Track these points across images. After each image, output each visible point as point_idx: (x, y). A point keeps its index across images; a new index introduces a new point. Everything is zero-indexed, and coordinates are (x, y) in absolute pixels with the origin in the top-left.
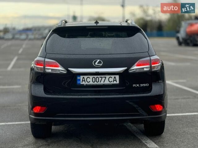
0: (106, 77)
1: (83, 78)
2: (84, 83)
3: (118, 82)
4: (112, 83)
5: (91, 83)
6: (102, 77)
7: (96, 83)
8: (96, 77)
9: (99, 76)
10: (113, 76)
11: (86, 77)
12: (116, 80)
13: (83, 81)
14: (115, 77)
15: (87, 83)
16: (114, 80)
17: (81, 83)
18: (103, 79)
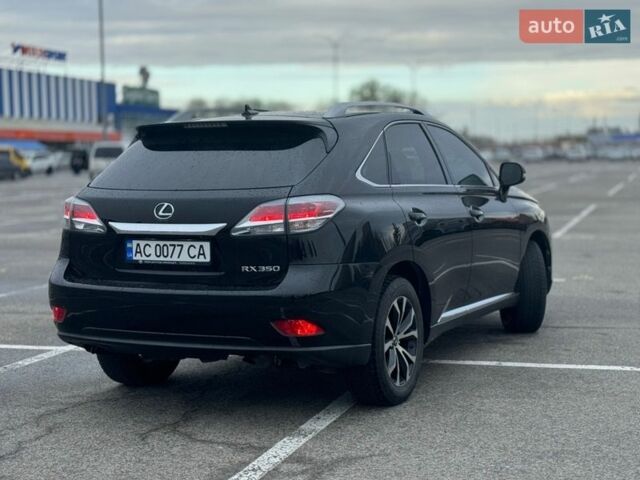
0: (182, 246)
1: (138, 245)
2: (138, 257)
3: (208, 259)
4: (196, 260)
5: (153, 258)
6: (174, 246)
7: (162, 258)
8: (162, 243)
9: (168, 243)
10: (197, 244)
11: (142, 243)
12: (204, 254)
13: (137, 252)
14: (201, 247)
15: (144, 258)
16: (200, 254)
17: (134, 258)
18: (178, 249)
